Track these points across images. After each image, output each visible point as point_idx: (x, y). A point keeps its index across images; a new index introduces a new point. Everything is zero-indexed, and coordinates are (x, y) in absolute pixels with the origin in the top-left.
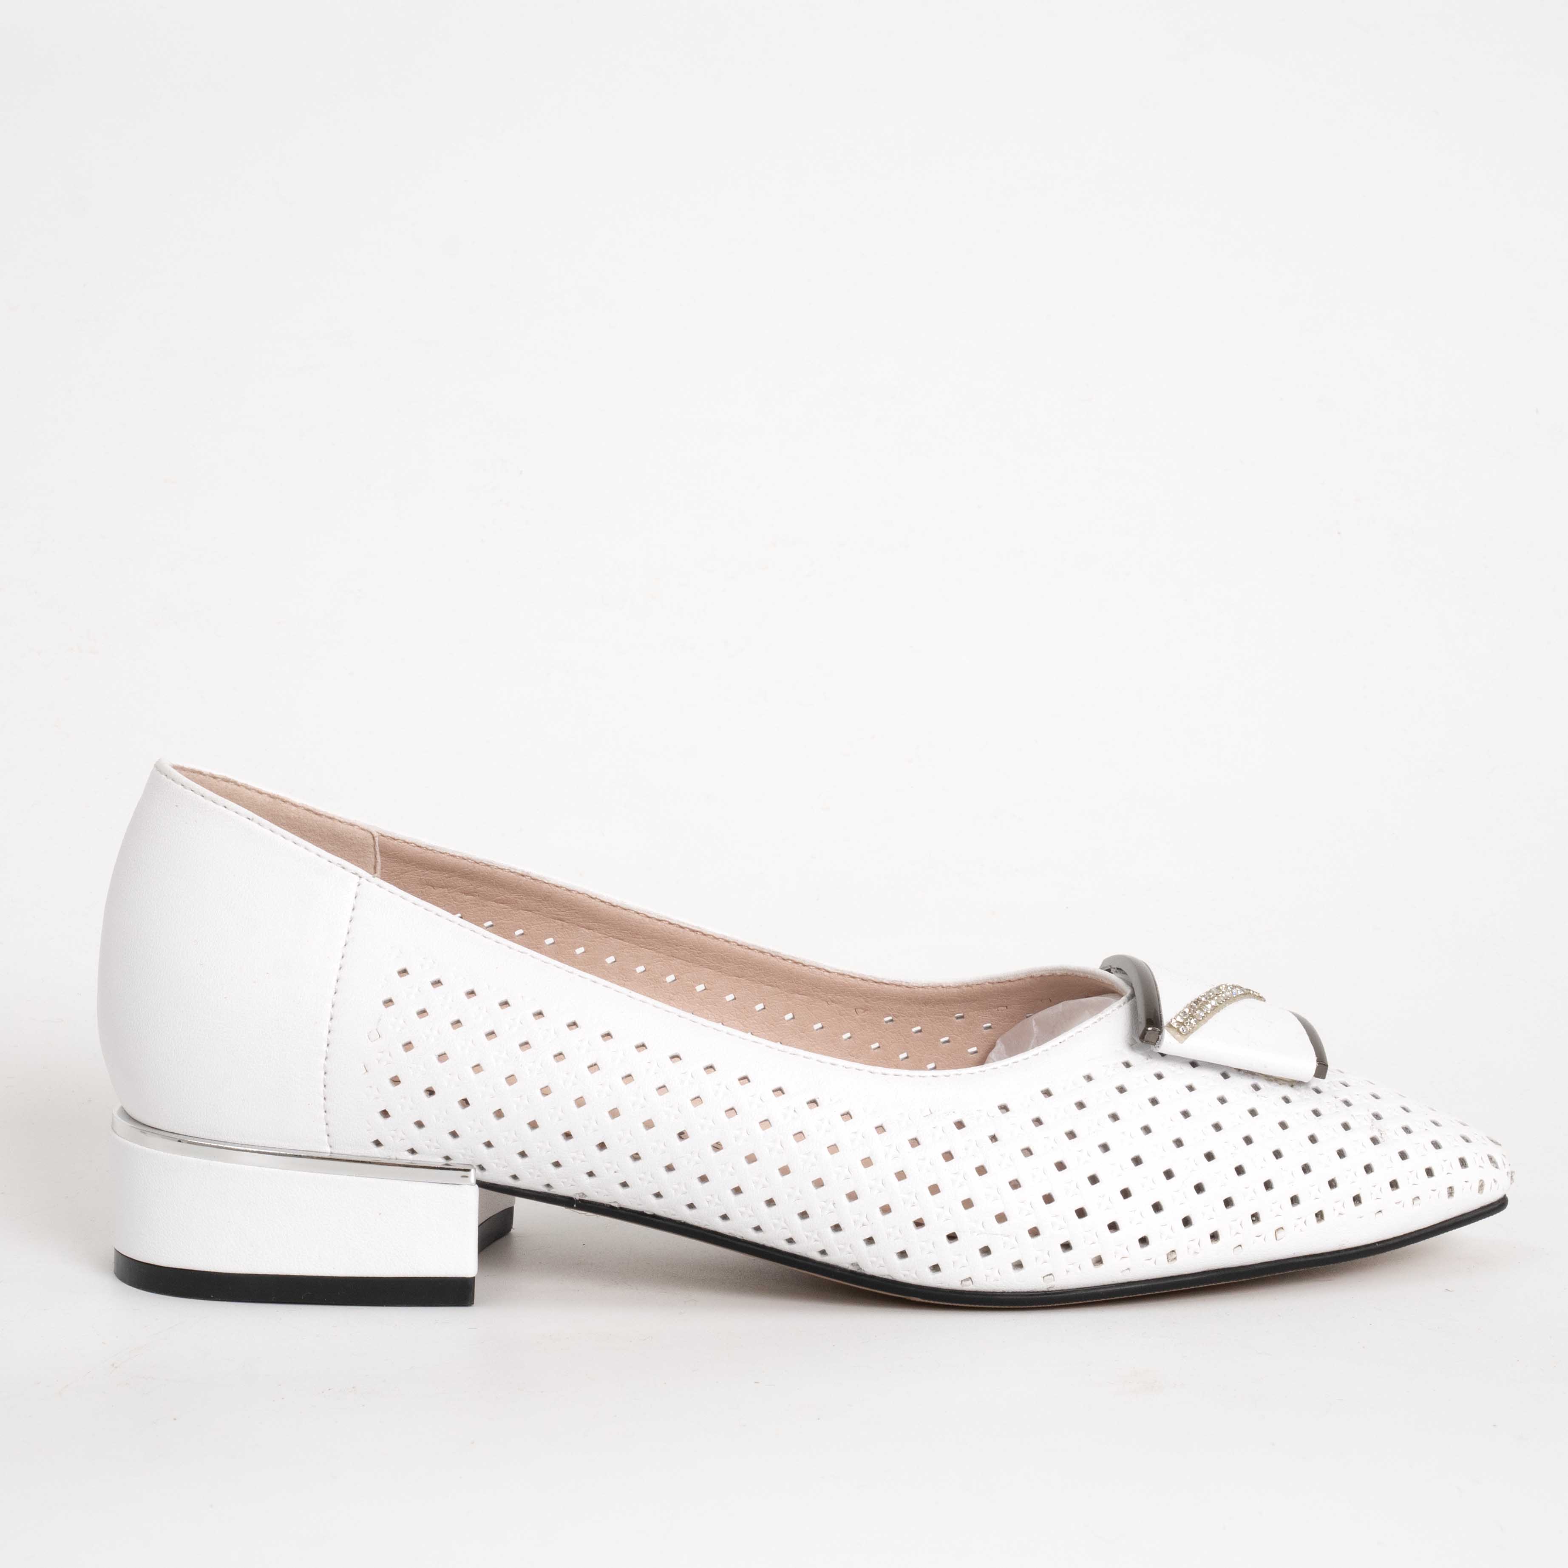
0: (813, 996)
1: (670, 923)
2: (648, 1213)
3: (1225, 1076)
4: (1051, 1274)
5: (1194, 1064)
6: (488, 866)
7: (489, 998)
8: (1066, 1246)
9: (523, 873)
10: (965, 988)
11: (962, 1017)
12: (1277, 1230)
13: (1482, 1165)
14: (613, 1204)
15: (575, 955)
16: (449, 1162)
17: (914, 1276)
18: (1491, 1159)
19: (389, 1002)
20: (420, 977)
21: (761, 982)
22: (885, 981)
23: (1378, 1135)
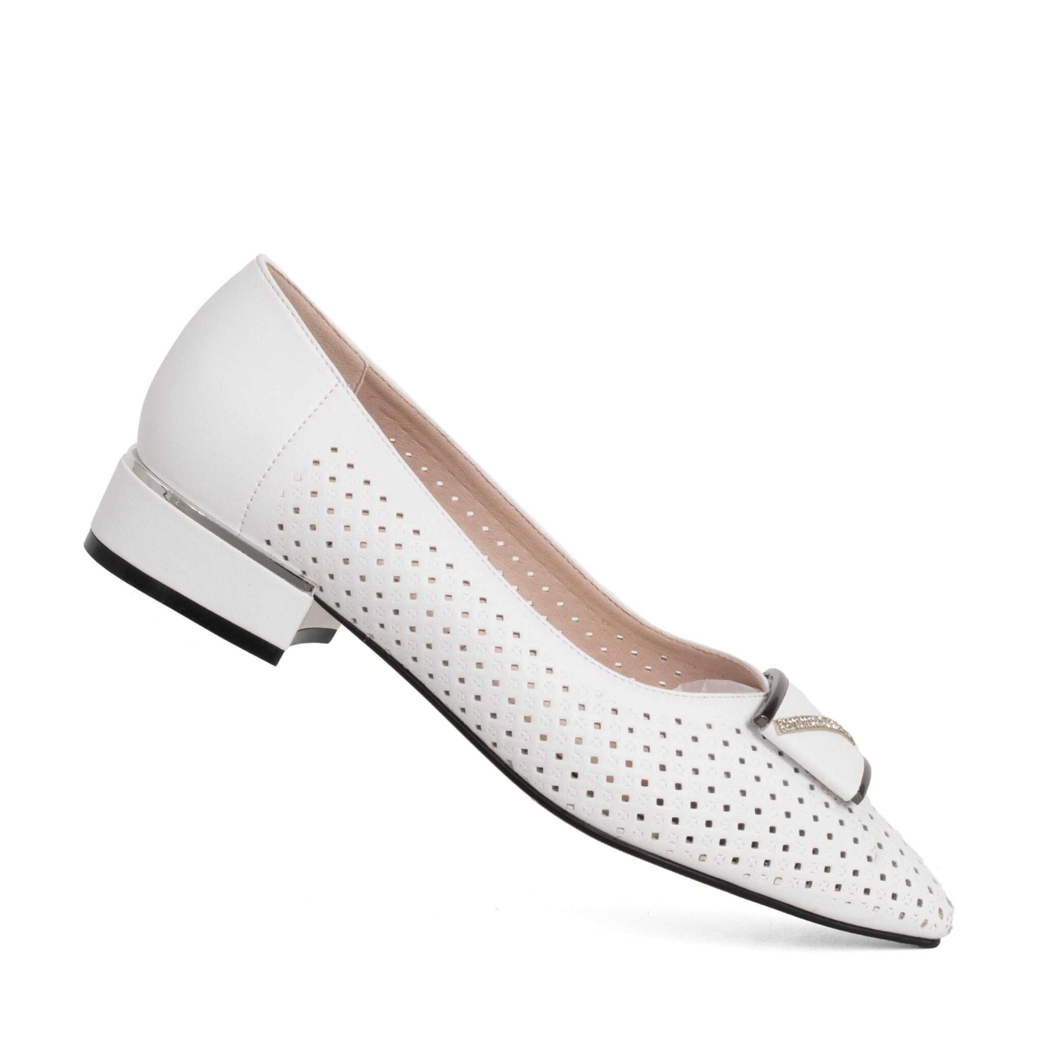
0: (581, 599)
1: (517, 510)
2: (405, 667)
3: (796, 770)
4: (623, 829)
5: (781, 754)
6: (425, 419)
7: (375, 491)
8: (641, 817)
9: (444, 434)
10: (675, 642)
11: (665, 659)
12: (778, 878)
13: (932, 911)
14: (387, 651)
15: (450, 500)
16: (304, 576)
17: (541, 786)
18: (940, 911)
19: (316, 462)
20: (343, 458)
21: (554, 575)
22: (629, 612)
23: (873, 857)
